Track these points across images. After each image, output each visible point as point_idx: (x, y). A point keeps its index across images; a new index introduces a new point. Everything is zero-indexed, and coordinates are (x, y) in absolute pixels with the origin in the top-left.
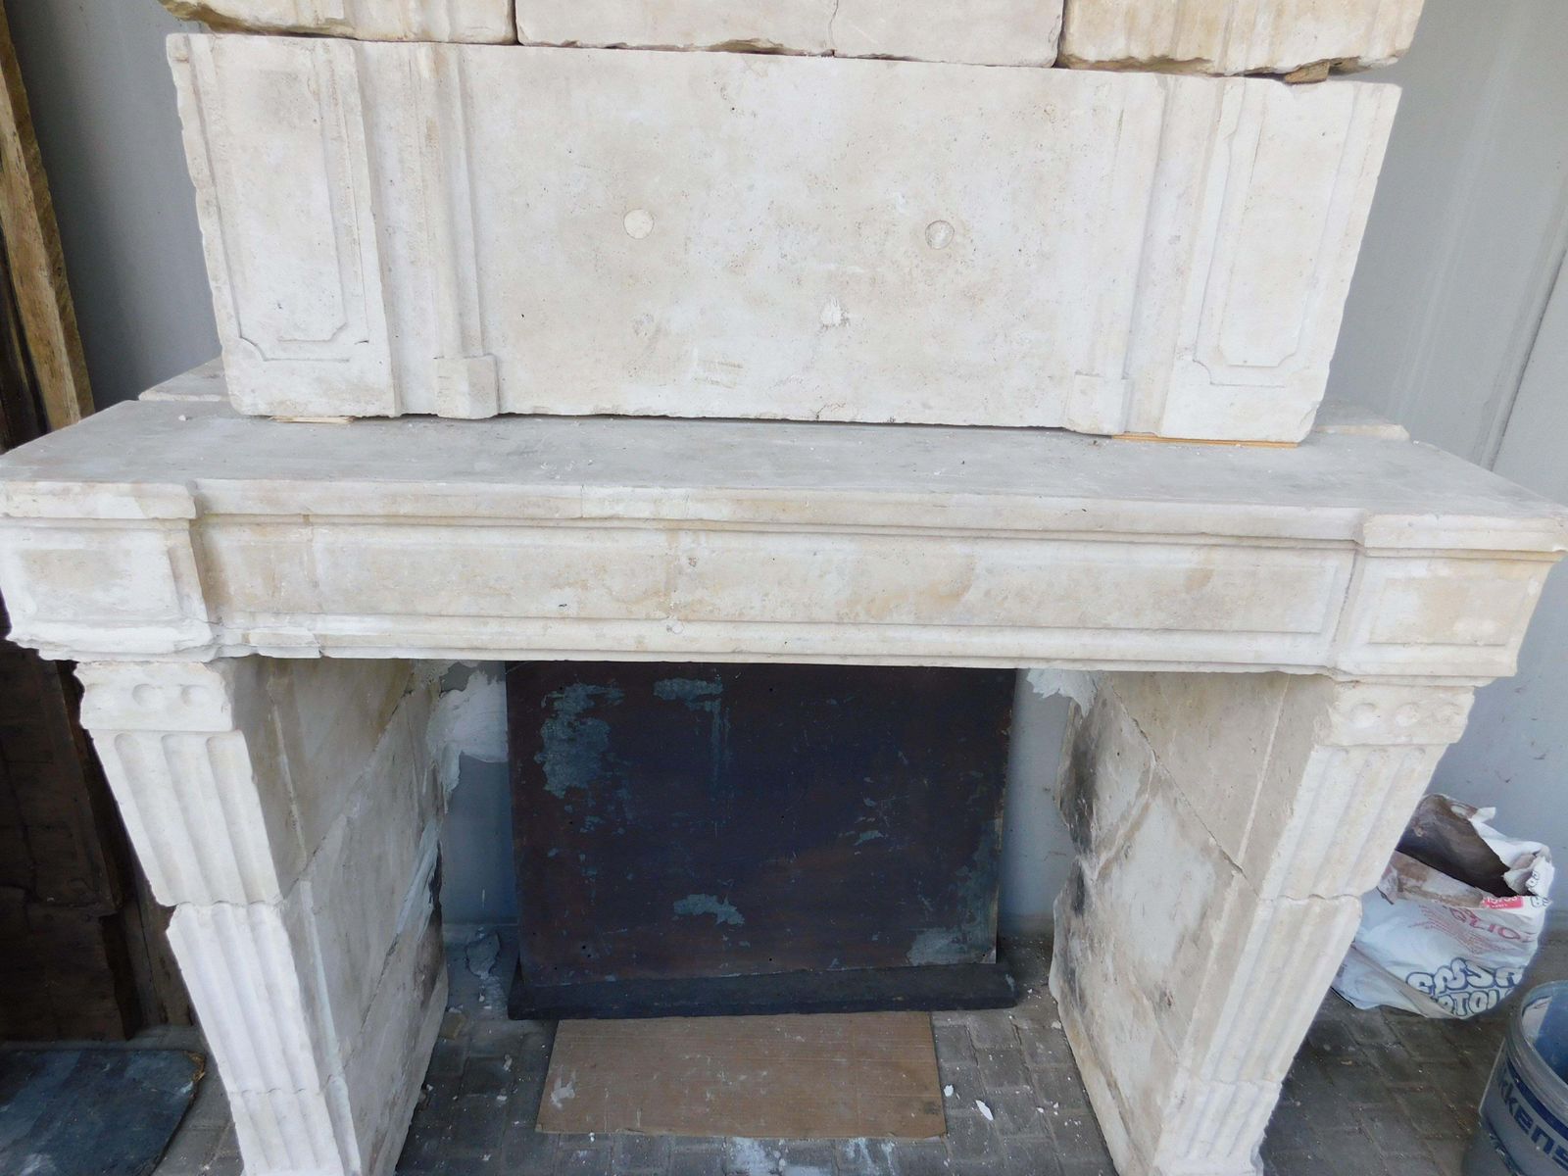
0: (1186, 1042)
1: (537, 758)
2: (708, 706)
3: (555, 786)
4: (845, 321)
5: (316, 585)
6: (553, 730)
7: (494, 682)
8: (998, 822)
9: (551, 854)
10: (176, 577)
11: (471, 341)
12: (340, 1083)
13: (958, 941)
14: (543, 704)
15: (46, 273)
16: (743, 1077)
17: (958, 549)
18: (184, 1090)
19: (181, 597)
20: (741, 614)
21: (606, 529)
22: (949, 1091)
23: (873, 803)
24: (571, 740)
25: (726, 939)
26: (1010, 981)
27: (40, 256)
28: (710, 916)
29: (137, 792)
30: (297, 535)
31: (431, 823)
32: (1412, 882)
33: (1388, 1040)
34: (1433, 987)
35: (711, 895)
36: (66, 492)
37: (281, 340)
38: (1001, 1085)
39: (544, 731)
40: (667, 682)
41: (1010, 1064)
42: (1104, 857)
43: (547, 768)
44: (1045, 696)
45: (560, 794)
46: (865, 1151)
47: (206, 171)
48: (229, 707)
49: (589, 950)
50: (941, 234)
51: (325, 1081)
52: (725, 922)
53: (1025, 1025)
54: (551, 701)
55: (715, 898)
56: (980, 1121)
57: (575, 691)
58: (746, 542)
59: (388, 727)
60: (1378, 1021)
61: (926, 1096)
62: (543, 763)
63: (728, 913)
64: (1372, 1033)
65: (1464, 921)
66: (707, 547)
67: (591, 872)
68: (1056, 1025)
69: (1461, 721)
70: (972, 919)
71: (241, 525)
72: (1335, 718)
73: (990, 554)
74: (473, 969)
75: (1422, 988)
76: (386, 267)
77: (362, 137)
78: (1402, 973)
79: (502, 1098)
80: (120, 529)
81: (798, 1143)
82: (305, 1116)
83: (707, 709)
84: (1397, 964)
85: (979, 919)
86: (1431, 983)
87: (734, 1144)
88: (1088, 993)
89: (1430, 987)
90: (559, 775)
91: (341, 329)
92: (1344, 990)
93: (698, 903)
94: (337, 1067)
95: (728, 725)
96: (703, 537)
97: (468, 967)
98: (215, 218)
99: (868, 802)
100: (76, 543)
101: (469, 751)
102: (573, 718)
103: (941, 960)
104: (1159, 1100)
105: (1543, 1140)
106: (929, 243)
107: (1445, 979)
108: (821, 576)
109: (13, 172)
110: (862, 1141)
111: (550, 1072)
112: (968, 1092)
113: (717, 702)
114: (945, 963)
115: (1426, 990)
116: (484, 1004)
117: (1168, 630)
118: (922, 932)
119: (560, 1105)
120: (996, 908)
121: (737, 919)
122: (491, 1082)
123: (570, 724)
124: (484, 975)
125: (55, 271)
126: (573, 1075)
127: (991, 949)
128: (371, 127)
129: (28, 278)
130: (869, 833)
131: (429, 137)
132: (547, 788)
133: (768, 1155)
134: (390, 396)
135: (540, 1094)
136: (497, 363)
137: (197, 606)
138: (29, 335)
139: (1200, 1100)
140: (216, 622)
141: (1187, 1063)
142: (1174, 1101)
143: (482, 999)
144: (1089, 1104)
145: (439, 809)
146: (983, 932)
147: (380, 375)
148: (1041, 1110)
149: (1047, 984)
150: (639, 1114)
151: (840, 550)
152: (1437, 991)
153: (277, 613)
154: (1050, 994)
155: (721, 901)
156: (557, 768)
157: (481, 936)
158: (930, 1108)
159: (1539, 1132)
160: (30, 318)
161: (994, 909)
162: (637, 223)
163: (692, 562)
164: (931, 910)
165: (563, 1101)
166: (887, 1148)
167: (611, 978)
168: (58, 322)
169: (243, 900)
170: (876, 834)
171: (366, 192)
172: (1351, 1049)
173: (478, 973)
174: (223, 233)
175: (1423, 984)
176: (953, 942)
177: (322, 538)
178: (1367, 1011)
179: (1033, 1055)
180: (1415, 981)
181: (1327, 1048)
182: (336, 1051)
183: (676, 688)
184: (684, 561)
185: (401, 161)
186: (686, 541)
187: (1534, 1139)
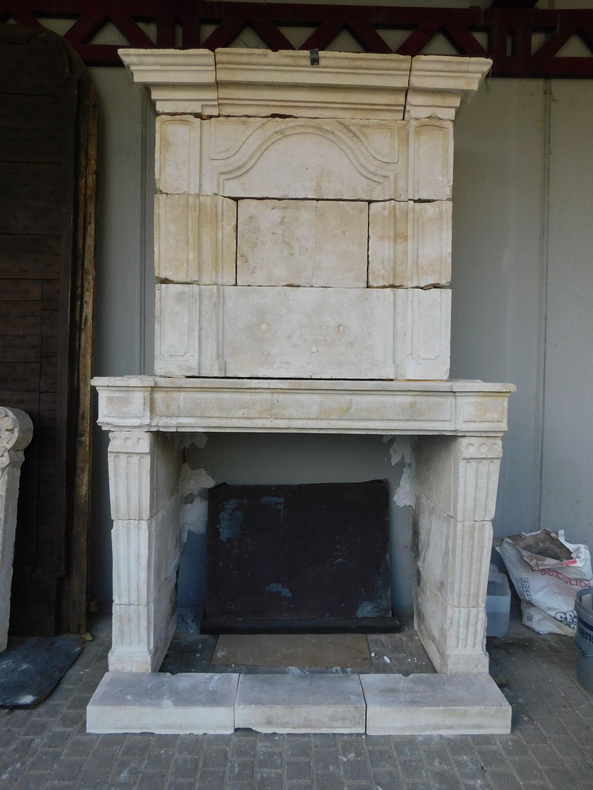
0: (448, 593)
1: (218, 526)
2: (279, 507)
3: (224, 536)
4: (318, 351)
5: (179, 408)
6: (224, 515)
7: (203, 500)
8: (388, 556)
9: (220, 565)
10: (144, 404)
11: (219, 356)
12: (152, 605)
13: (376, 607)
14: (221, 506)
16: (292, 650)
17: (348, 398)
18: (77, 649)
19: (145, 410)
20: (291, 416)
21: (256, 392)
22: (373, 655)
23: (340, 547)
24: (230, 520)
25: (285, 603)
26: (398, 622)
28: (279, 593)
29: (116, 476)
30: (176, 394)
31: (178, 547)
32: (541, 562)
33: (553, 644)
34: (566, 618)
35: (279, 584)
36: (124, 379)
37: (171, 355)
38: (393, 654)
39: (221, 516)
40: (265, 498)
41: (397, 648)
42: (423, 553)
43: (221, 530)
44: (401, 507)
45: (224, 540)
46: (340, 671)
47: (159, 314)
48: (149, 445)
49: (232, 606)
50: (341, 329)
51: (148, 603)
52: (285, 596)
53: (404, 638)
54: (223, 505)
55: (281, 585)
56: (386, 663)
57: (232, 501)
58: (292, 396)
60: (549, 638)
61: (364, 656)
62: (219, 528)
63: (286, 592)
64: (545, 641)
65: (567, 582)
66: (282, 397)
67: (235, 572)
68: (416, 638)
69: (500, 449)
70: (381, 598)
71: (162, 391)
72: (462, 449)
73: (356, 398)
74: (186, 621)
75: (562, 619)
76: (200, 338)
77: (198, 306)
78: (553, 613)
79: (198, 655)
80: (133, 391)
81: (314, 669)
82: (139, 618)
84: (550, 609)
85: (384, 598)
86: (565, 617)
87: (289, 668)
88: (425, 614)
89: (565, 618)
90: (225, 532)
91: (186, 352)
92: (534, 627)
93: (275, 587)
94: (152, 600)
95: (286, 514)
96: (280, 395)
97: (184, 621)
98: (159, 325)
99: (338, 546)
100: (120, 394)
101: (192, 529)
102: (231, 511)
103: (369, 615)
104: (445, 627)
105: (588, 636)
106: (339, 330)
107: (570, 616)
108: (312, 405)
110: (339, 668)
111: (217, 648)
112: (380, 655)
113: (282, 506)
114: (372, 616)
115: (563, 620)
116: (190, 630)
118: (361, 603)
119: (221, 657)
120: (390, 593)
121: (289, 595)
122: (195, 651)
123: (230, 514)
124: (190, 622)
126: (226, 649)
127: (389, 611)
128: (200, 304)
130: (339, 559)
131: (214, 306)
132: (220, 538)
133: (301, 671)
134: (197, 370)
135: (213, 654)
136: (225, 363)
137: (148, 413)
139: (456, 615)
140: (151, 419)
141: (450, 603)
142: (449, 621)
143: (189, 629)
144: (429, 658)
145: (180, 546)
146: (384, 604)
147: (195, 365)
148: (409, 660)
149: (413, 627)
150: (251, 659)
151: (316, 398)
152: (568, 620)
153: (167, 417)
154: (415, 630)
155: (283, 587)
156: (224, 530)
157: (188, 611)
158: (365, 659)
159: (587, 633)
161: (389, 593)
162: (264, 327)
163: (278, 401)
164: (365, 593)
165: (223, 656)
166: (349, 670)
167: (240, 619)
169: (137, 518)
170: (341, 560)
171: (198, 319)
172: (537, 644)
173: (188, 622)
174: (160, 329)
175: (561, 617)
176: (374, 607)
177: (183, 395)
178: (544, 634)
179: (407, 646)
180: (558, 616)
181: (527, 644)
182: (153, 591)
183: (267, 500)
184: (276, 401)
185: (206, 312)
186: (276, 396)
187: (586, 638)
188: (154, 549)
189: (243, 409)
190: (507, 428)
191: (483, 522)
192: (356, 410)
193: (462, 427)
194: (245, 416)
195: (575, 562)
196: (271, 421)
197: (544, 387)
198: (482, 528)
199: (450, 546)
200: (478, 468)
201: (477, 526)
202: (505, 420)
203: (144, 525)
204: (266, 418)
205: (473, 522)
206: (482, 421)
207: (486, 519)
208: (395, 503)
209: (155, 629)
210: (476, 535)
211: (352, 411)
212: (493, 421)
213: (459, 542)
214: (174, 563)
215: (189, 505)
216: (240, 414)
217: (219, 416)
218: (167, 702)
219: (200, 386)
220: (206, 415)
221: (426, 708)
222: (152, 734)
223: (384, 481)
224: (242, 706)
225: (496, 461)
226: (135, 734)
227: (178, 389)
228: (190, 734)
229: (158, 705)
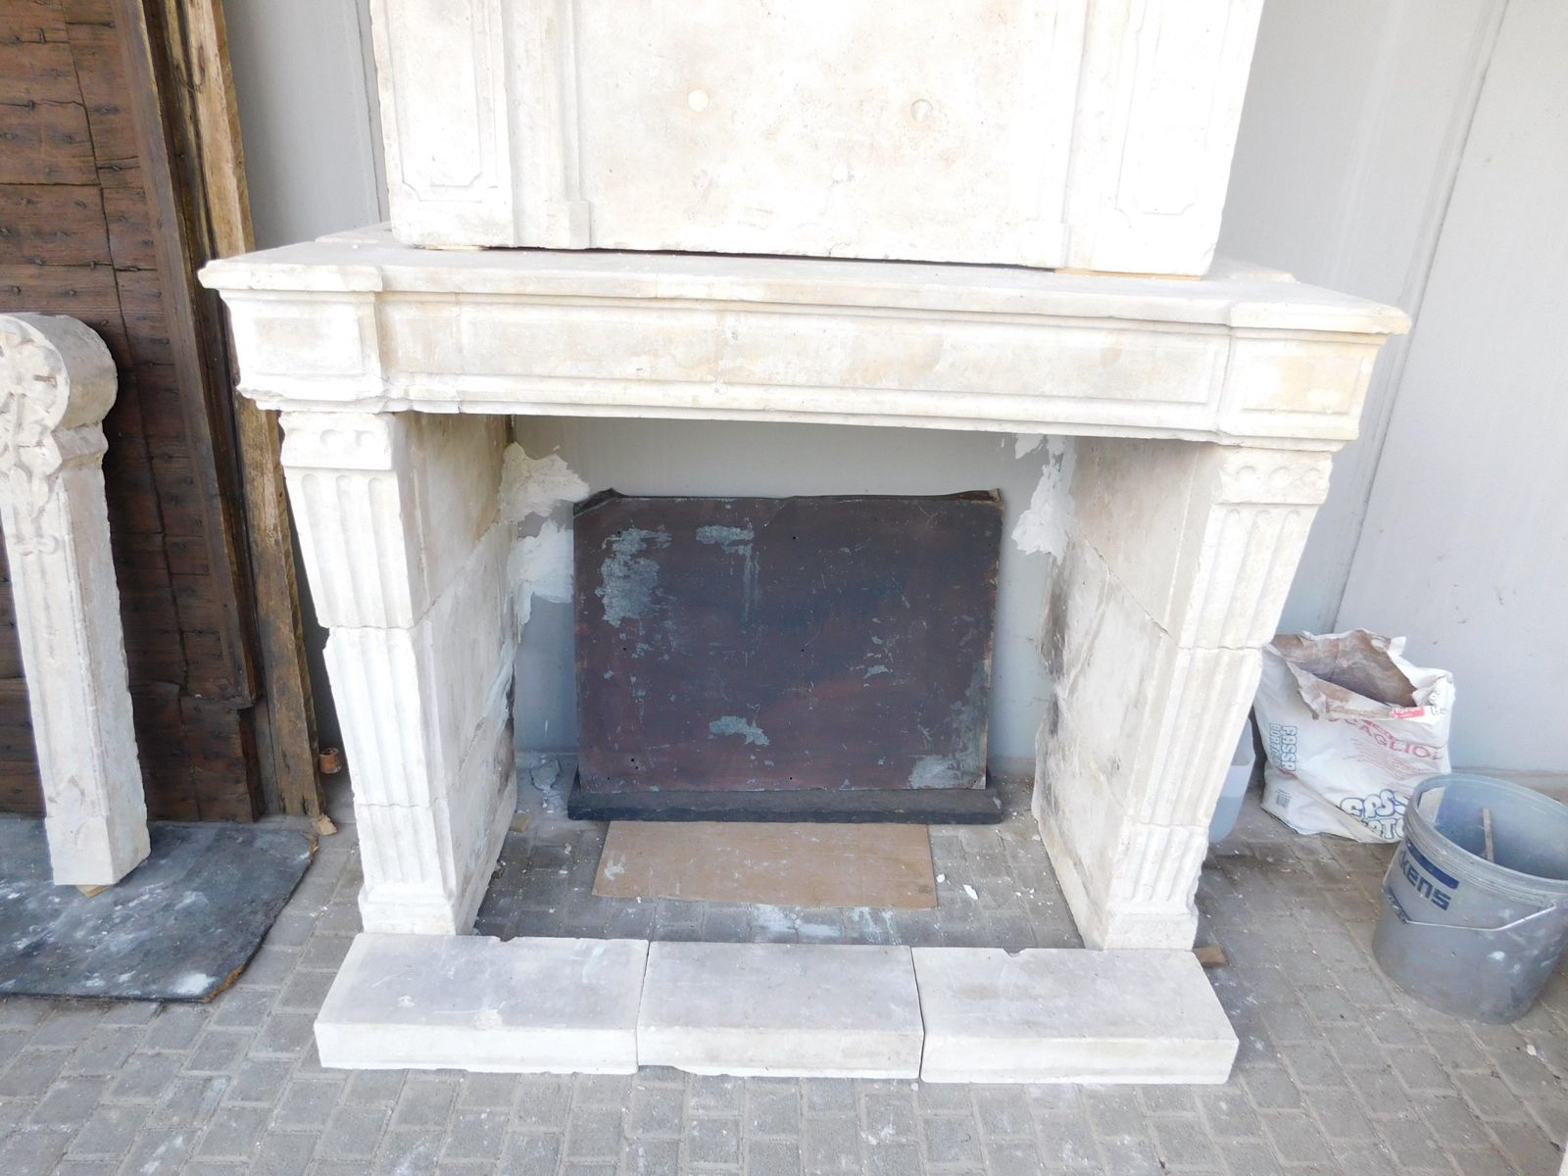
0: (1129, 792)
1: (598, 592)
2: (741, 550)
3: (612, 616)
4: (851, 177)
5: (460, 350)
6: (611, 568)
7: (562, 530)
8: (987, 662)
9: (607, 676)
10: (362, 340)
11: (573, 188)
12: (443, 804)
13: (953, 768)
14: (604, 546)
15: (230, 165)
16: (766, 864)
17: (930, 330)
18: (303, 857)
19: (365, 356)
20: (770, 379)
21: (673, 309)
22: (941, 878)
23: (880, 642)
24: (626, 577)
25: (753, 757)
26: (997, 802)
27: (228, 151)
28: (741, 737)
29: (314, 525)
30: (449, 312)
31: (508, 641)
32: (1337, 703)
33: (1325, 858)
34: (1363, 811)
35: (741, 717)
36: (293, 270)
37: (433, 185)
38: (986, 876)
39: (604, 569)
40: (707, 528)
41: (993, 863)
42: (1073, 673)
43: (605, 601)
44: (1027, 553)
45: (616, 624)
46: (869, 917)
47: (387, 56)
48: (390, 450)
49: (637, 763)
50: (922, 108)
51: (433, 800)
52: (753, 742)
53: (1009, 837)
54: (610, 544)
55: (744, 720)
56: (967, 901)
57: (630, 534)
58: (774, 322)
59: (483, 539)
60: (1318, 844)
61: (922, 881)
62: (603, 596)
63: (755, 735)
64: (1310, 851)
65: (1385, 744)
66: (748, 326)
67: (641, 693)
68: (1036, 838)
69: (1324, 484)
70: (965, 748)
71: (409, 302)
72: (1225, 479)
73: (955, 334)
74: (536, 784)
75: (1354, 812)
76: (512, 132)
77: (500, 31)
78: (1336, 799)
79: (563, 872)
80: (325, 302)
81: (812, 910)
82: (416, 832)
83: (741, 553)
84: (1333, 790)
85: (971, 749)
86: (1361, 807)
87: (758, 909)
88: (1060, 800)
89: (1361, 811)
90: (616, 606)
91: (477, 177)
92: (1289, 819)
93: (730, 724)
94: (442, 791)
95: (757, 566)
96: (742, 317)
97: (533, 784)
98: (391, 91)
99: (875, 640)
100: (293, 312)
101: (541, 592)
102: (629, 557)
103: (938, 784)
104: (1110, 854)
105: (1425, 887)
106: (914, 117)
107: (1374, 805)
108: (829, 349)
109: (212, 85)
110: (866, 910)
111: (603, 856)
112: (956, 880)
113: (749, 547)
114: (941, 787)
115: (1357, 813)
116: (547, 809)
117: (1091, 399)
118: (921, 759)
119: (612, 878)
120: (985, 740)
121: (763, 741)
122: (555, 861)
123: (626, 564)
124: (547, 788)
125: (238, 164)
126: (623, 858)
127: (980, 776)
128: (507, 25)
129: (217, 169)
130: (876, 667)
131: (548, 32)
132: (605, 618)
133: (786, 916)
134: (511, 230)
135: (595, 871)
136: (590, 208)
137: (375, 364)
138: (214, 215)
139: (1141, 840)
140: (386, 380)
141: (1131, 811)
142: (1121, 848)
143: (545, 805)
144: (1061, 892)
145: (515, 635)
146: (973, 761)
147: (504, 215)
148: (1019, 894)
149: (1030, 810)
150: (678, 885)
151: (843, 329)
152: (1367, 815)
153: (430, 374)
154: (1032, 816)
155: (749, 724)
156: (614, 600)
157: (544, 761)
158: (924, 889)
159: (1423, 881)
160: (216, 201)
161: (984, 740)
162: (697, 100)
163: (735, 335)
164: (929, 738)
165: (615, 875)
166: (887, 915)
167: (655, 789)
168: (237, 205)
169: (384, 624)
170: (882, 669)
171: (501, 73)
172: (1290, 861)
173: (542, 787)
174: (396, 103)
175: (1354, 808)
176: (949, 768)
177: (467, 314)
178: (1308, 837)
179: (1015, 857)
180: (1347, 806)
181: (1270, 860)
182: (442, 776)
183: (714, 533)
184: (729, 335)
185: (527, 51)
186: (730, 320)
187: (1419, 889)
188: (434, 688)
189: (637, 354)
190: (1357, 431)
191: (1241, 652)
192: (952, 365)
193: (1233, 423)
194: (646, 374)
195: (1421, 713)
196: (717, 391)
197: (1427, 277)
198: (1237, 664)
199: (1150, 693)
200: (1255, 525)
201: (1226, 659)
202: (1357, 411)
203: (403, 640)
204: (702, 382)
205: (1217, 651)
206: (1293, 412)
207: (1250, 643)
208: (1015, 543)
209: (457, 845)
210: (1219, 679)
211: (939, 367)
212: (1323, 413)
213: (1175, 692)
214: (499, 681)
215: (529, 540)
216: (630, 370)
217: (574, 373)
218: (490, 1015)
219: (512, 291)
220: (537, 370)
221: (1055, 1040)
222: (462, 1073)
223: (995, 495)
224: (653, 1028)
225: (1304, 511)
226: (425, 1072)
227: (453, 298)
228: (543, 1074)
229: (470, 1023)
